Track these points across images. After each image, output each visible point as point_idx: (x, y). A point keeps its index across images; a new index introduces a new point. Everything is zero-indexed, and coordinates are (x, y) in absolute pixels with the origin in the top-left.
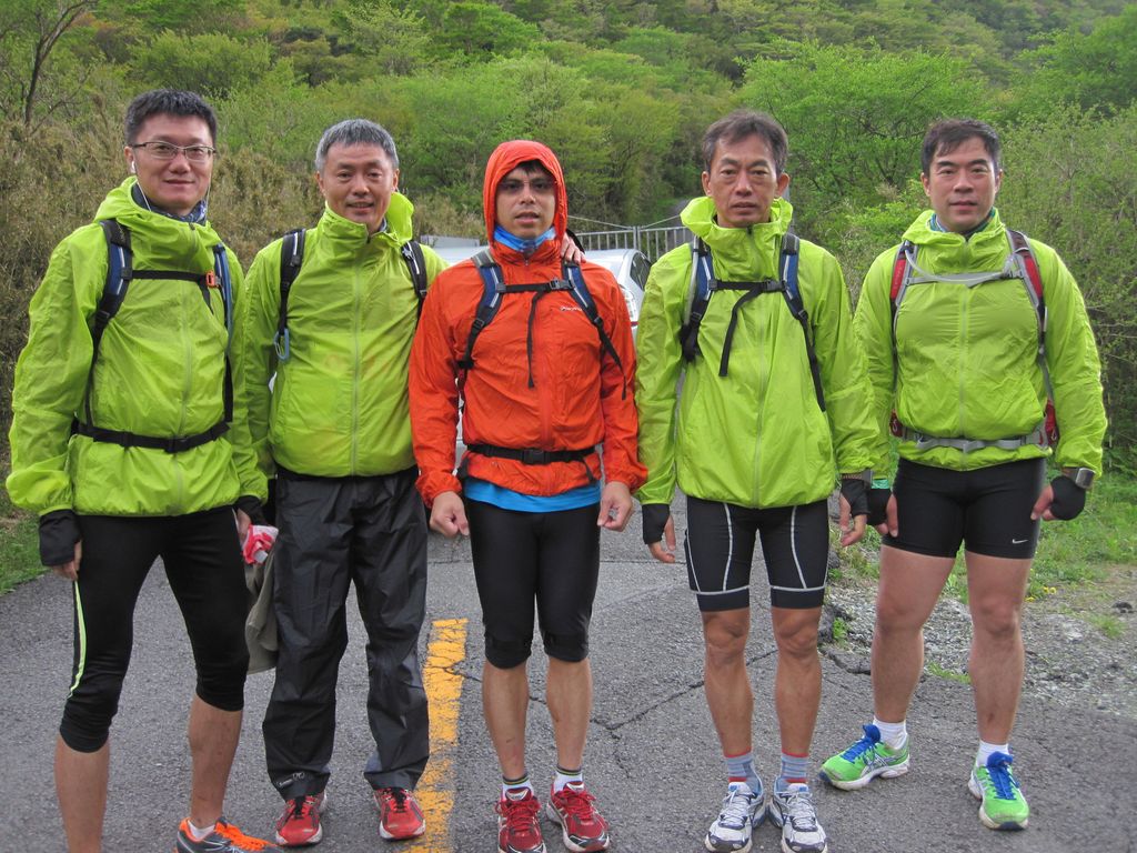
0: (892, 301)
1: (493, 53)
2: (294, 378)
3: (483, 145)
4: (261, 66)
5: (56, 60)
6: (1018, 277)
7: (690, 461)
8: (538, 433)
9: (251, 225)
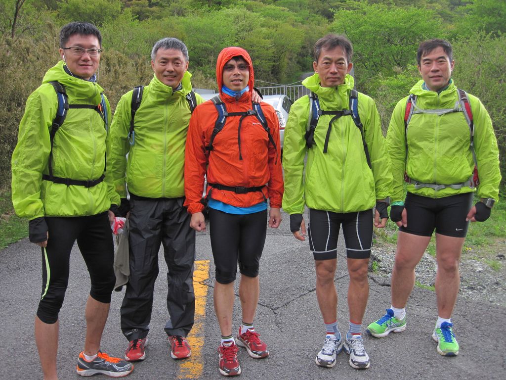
0: (405, 121)
1: (222, 7)
2: (137, 154)
3: (216, 47)
4: (117, 11)
5: (25, 9)
6: (461, 111)
7: (311, 192)
8: (243, 179)
9: (113, 83)
